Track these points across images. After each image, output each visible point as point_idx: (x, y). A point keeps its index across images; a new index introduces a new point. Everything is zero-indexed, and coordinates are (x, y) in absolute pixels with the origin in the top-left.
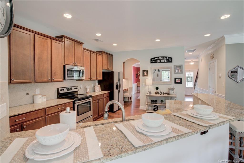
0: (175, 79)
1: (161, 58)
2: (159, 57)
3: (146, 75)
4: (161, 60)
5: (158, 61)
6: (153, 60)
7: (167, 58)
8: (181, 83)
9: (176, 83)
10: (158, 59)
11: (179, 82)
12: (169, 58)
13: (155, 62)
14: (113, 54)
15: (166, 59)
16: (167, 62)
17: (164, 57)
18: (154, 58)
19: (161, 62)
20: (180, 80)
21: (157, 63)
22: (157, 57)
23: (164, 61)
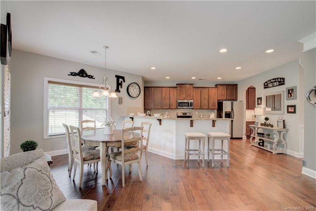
0: (288, 106)
1: (273, 81)
2: (271, 80)
3: (260, 103)
4: (273, 84)
5: (270, 85)
6: (266, 84)
7: (279, 79)
8: (294, 112)
9: (288, 112)
10: (270, 82)
11: (293, 111)
12: (281, 79)
13: (268, 87)
14: (237, 84)
15: (278, 81)
16: (279, 85)
17: (275, 79)
18: (266, 82)
19: (273, 86)
20: (293, 108)
21: (269, 87)
22: (269, 81)
23: (275, 84)
